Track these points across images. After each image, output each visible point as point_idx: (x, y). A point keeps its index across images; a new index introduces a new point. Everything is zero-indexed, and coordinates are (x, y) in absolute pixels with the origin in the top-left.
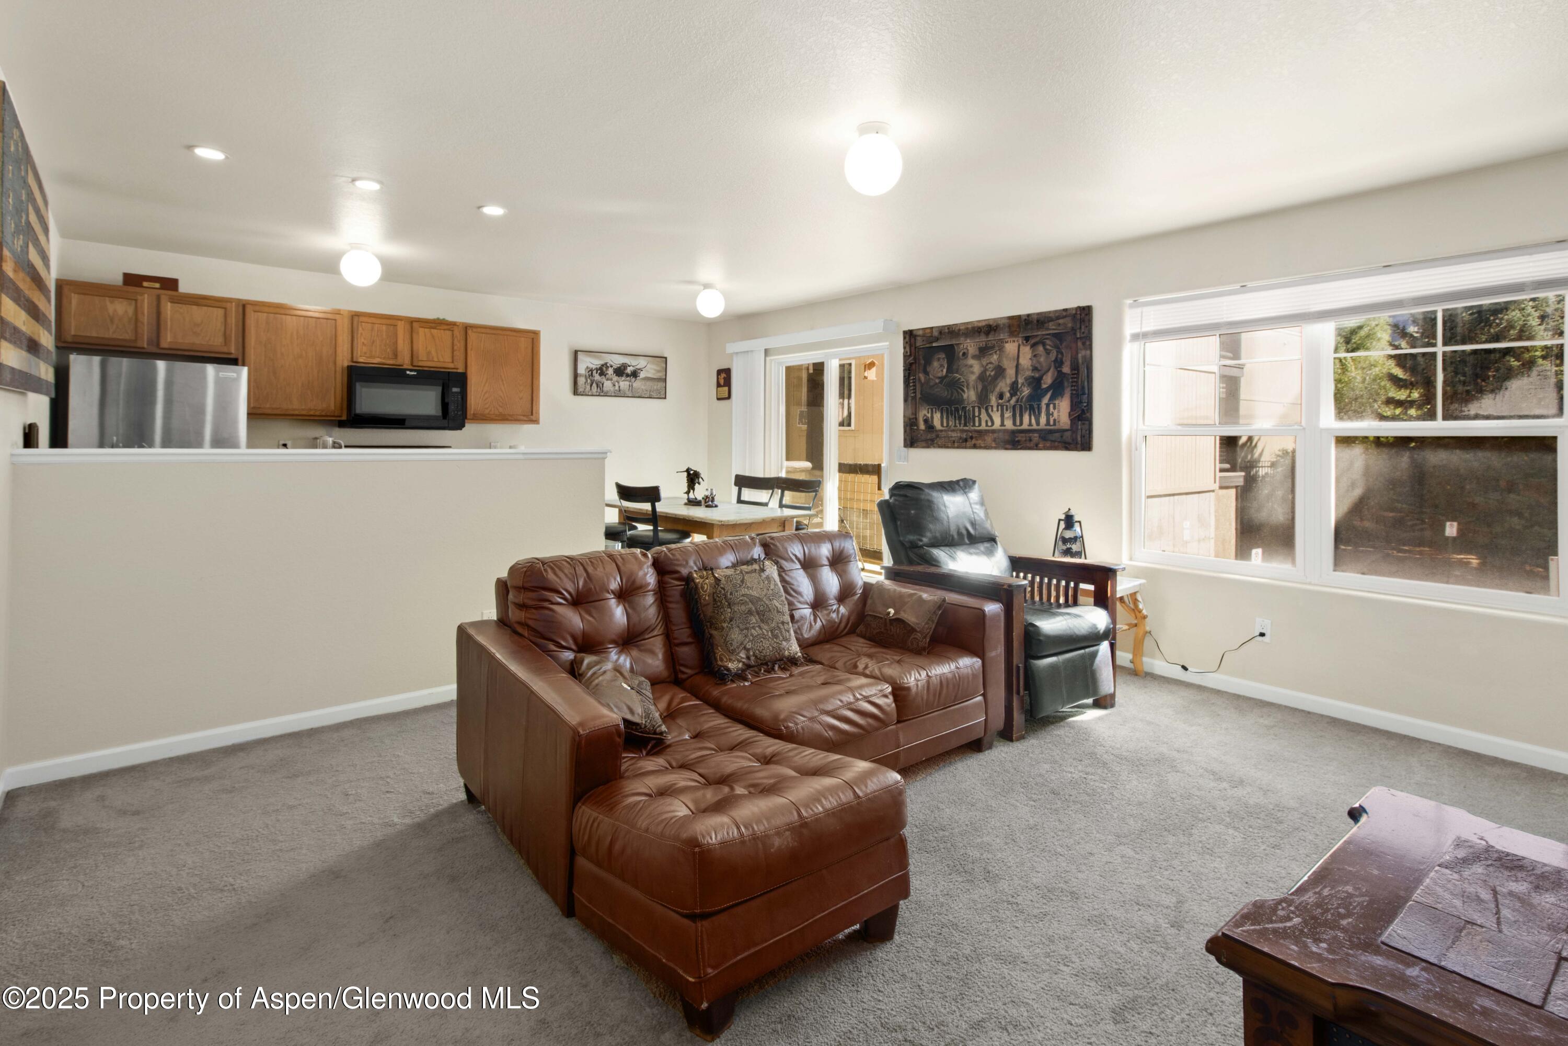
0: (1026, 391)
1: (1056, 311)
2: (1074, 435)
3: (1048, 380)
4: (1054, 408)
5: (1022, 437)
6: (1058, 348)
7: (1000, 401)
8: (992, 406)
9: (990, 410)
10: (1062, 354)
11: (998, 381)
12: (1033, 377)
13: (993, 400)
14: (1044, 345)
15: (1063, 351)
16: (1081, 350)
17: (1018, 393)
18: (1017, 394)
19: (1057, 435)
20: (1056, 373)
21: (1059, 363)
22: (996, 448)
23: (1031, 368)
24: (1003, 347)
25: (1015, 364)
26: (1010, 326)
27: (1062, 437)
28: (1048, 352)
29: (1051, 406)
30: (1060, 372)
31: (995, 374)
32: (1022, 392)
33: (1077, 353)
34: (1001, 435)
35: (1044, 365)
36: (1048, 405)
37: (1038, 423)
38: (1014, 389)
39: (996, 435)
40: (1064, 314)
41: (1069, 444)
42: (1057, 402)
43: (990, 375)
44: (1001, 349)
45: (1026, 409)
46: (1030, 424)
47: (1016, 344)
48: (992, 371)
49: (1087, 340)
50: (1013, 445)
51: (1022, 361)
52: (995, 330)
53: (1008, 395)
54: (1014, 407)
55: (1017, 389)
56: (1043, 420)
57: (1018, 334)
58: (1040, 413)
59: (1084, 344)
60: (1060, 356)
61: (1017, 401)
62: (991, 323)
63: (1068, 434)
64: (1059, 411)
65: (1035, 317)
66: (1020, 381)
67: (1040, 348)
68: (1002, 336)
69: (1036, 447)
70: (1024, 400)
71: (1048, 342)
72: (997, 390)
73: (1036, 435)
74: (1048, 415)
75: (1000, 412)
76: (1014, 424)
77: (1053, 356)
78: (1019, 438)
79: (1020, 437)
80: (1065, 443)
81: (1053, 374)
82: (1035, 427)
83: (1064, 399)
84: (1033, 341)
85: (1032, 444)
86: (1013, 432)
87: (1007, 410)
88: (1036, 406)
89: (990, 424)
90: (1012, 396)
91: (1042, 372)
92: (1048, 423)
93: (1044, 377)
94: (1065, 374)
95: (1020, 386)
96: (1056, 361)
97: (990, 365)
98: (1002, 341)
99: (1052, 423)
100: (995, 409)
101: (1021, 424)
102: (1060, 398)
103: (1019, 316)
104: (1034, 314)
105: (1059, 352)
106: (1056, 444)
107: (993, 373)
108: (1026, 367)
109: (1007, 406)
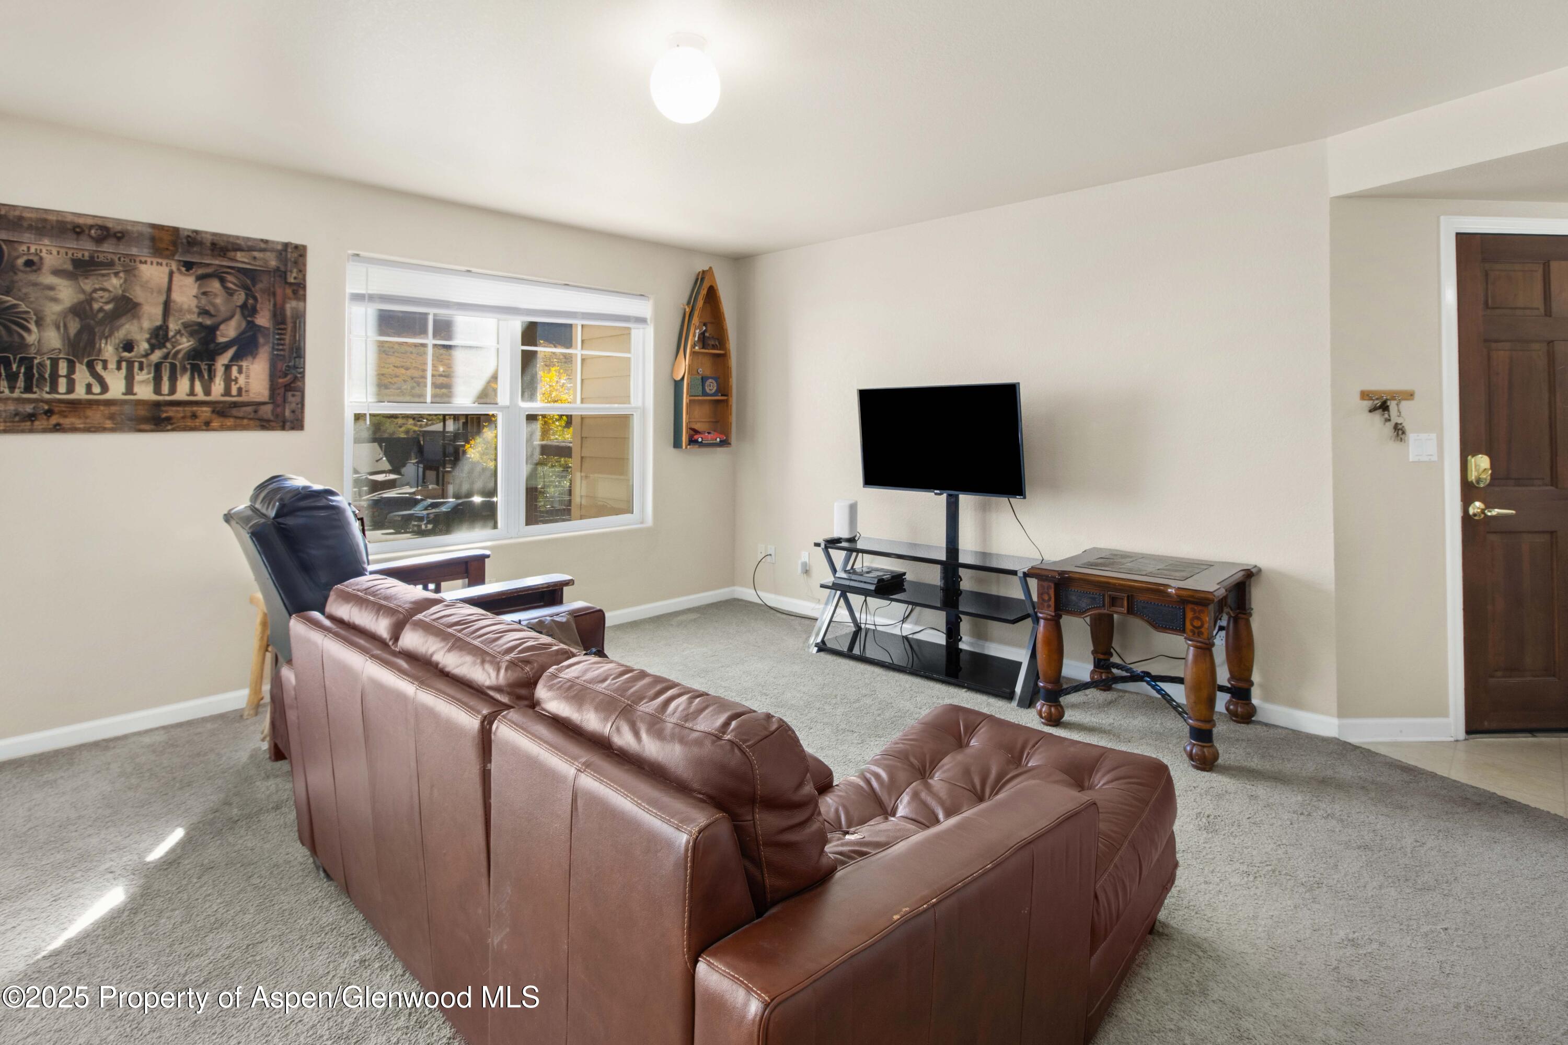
0: (186, 344)
1: (248, 239)
2: (279, 410)
3: (229, 331)
4: (240, 372)
5: (177, 411)
6: (249, 290)
7: (126, 354)
8: (105, 362)
9: (99, 368)
10: (255, 299)
11: (123, 320)
12: (200, 324)
13: (109, 351)
14: (222, 281)
15: (258, 297)
16: (290, 299)
17: (169, 345)
18: (165, 346)
19: (249, 409)
20: (244, 324)
21: (248, 311)
22: (112, 430)
23: (196, 310)
24: (135, 268)
25: (163, 298)
26: (153, 239)
27: (256, 412)
28: (230, 293)
29: (235, 370)
30: (251, 325)
31: (115, 310)
32: (177, 343)
33: (284, 303)
34: (127, 409)
35: (223, 308)
36: (228, 368)
37: (207, 392)
38: (159, 337)
39: (114, 409)
40: (263, 245)
41: (268, 421)
42: (244, 364)
43: (101, 310)
44: (130, 271)
45: (184, 370)
46: (192, 392)
47: (165, 270)
48: (107, 303)
49: (299, 290)
50: (156, 425)
51: (176, 296)
52: (119, 239)
53: (145, 346)
54: (158, 367)
55: (166, 338)
56: (218, 387)
57: (173, 255)
58: (211, 378)
59: (295, 292)
60: (251, 301)
61: (166, 357)
62: (110, 225)
63: (269, 408)
64: (248, 377)
65: (210, 237)
66: (173, 326)
67: (215, 285)
68: (134, 251)
69: (207, 426)
70: (180, 356)
71: (229, 278)
72: (121, 334)
73: (205, 409)
74: (228, 380)
75: (124, 371)
76: (157, 391)
77: (240, 298)
78: (170, 414)
79: (171, 412)
80: (261, 420)
81: (239, 325)
82: (200, 395)
83: (257, 360)
84: (201, 271)
85: (197, 422)
86: (157, 405)
87: (141, 369)
88: (204, 367)
89: (96, 389)
90: (153, 348)
91: (219, 319)
92: (227, 392)
93: (222, 327)
94: (259, 327)
95: (171, 334)
96: (244, 307)
97: (100, 293)
98: (132, 258)
99: (234, 391)
100: (112, 365)
101: (173, 391)
102: (250, 358)
103: (176, 230)
104: (206, 233)
105: (250, 294)
106: (245, 421)
107: (109, 307)
108: (185, 307)
109: (141, 364)
